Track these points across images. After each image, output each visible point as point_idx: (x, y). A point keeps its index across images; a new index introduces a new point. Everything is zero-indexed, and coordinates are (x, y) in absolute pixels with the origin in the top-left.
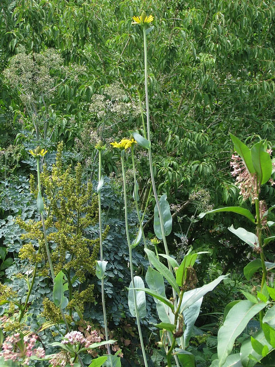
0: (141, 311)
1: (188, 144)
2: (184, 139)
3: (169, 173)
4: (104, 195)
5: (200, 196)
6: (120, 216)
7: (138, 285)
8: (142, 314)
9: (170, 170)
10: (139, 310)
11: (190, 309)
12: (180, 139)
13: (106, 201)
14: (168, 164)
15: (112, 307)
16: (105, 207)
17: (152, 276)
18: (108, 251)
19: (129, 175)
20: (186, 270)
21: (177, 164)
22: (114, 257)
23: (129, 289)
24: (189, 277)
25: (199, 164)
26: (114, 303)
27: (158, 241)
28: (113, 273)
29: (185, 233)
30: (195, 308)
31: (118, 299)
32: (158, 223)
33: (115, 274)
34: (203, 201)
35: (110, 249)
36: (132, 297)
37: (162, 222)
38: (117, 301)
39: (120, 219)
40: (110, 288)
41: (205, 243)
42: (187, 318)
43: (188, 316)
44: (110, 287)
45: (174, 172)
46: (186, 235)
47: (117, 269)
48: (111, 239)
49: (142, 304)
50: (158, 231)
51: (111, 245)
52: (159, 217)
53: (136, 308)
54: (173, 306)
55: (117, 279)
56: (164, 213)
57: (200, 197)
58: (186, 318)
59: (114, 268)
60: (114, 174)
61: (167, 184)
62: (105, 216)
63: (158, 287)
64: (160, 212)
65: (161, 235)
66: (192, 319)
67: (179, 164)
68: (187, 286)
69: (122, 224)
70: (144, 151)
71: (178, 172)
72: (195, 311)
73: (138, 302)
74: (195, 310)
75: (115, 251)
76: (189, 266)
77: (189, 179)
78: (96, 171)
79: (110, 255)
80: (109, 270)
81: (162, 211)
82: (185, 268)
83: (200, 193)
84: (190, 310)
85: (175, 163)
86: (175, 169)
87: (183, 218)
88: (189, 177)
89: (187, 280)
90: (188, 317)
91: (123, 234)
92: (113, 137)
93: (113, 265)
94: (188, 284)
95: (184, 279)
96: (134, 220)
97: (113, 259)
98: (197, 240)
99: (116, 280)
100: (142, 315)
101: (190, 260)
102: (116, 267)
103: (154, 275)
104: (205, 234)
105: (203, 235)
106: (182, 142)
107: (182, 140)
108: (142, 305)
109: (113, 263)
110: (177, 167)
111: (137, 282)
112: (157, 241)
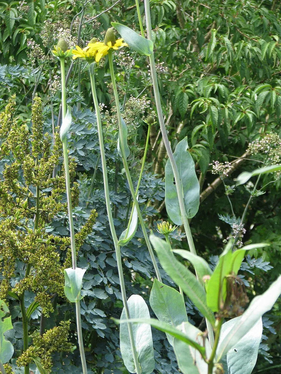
0: (144, 362)
1: (248, 53)
2: (240, 44)
3: (213, 108)
4: (84, 146)
5: (268, 147)
6: (116, 186)
7: (138, 312)
8: (146, 366)
9: (213, 103)
10: (140, 361)
11: (239, 353)
12: (233, 45)
13: (89, 158)
14: (210, 90)
15: (103, 355)
16: (87, 169)
17: (162, 297)
18: (95, 251)
19: (132, 108)
20: (225, 281)
21: (226, 89)
22: (105, 262)
23: (120, 322)
24: (231, 294)
25: (269, 90)
26: (108, 348)
27: (171, 226)
28: (106, 292)
29: (239, 215)
30: (249, 351)
31: (115, 340)
32: (173, 195)
33: (108, 294)
34: (274, 155)
35: (99, 247)
36: (126, 337)
37: (180, 192)
38: (114, 344)
39: (116, 190)
40: (101, 320)
41: (274, 232)
42: (234, 371)
43: (236, 365)
44: (101, 317)
45: (223, 107)
46: (241, 218)
47: (112, 285)
48: (101, 229)
49: (145, 349)
50: (174, 209)
51: (100, 239)
52: (175, 183)
53: (136, 356)
54: (203, 349)
55: (112, 304)
56: (183, 175)
57: (267, 149)
58: (232, 370)
59: (106, 282)
60: (104, 108)
61: (210, 127)
62: (88, 185)
63: (174, 318)
64: (176, 174)
65: (179, 217)
66: (244, 372)
67: (231, 90)
68: (229, 310)
69: (120, 201)
70: (160, 62)
71: (229, 105)
72: (249, 356)
73: (139, 345)
74: (248, 354)
75: (108, 251)
76: (230, 273)
77: (250, 116)
78: (70, 101)
79: (97, 259)
80: (97, 287)
81: (179, 171)
82: (223, 277)
83: (267, 141)
84: (240, 355)
85: (222, 87)
86: (223, 101)
87: (235, 188)
88: (250, 113)
89: (228, 300)
90: (237, 367)
91: (122, 218)
92: (101, 36)
93: (105, 276)
94: (229, 308)
95: (221, 299)
96: (142, 194)
97: (104, 266)
98: (260, 227)
99: (110, 306)
100: (147, 369)
101: (231, 263)
102: (110, 280)
103: (165, 295)
104: (273, 216)
105: (270, 217)
106: (236, 48)
107: (237, 46)
108: (147, 351)
109: (105, 273)
110: (227, 94)
111: (136, 308)
112: (169, 228)
